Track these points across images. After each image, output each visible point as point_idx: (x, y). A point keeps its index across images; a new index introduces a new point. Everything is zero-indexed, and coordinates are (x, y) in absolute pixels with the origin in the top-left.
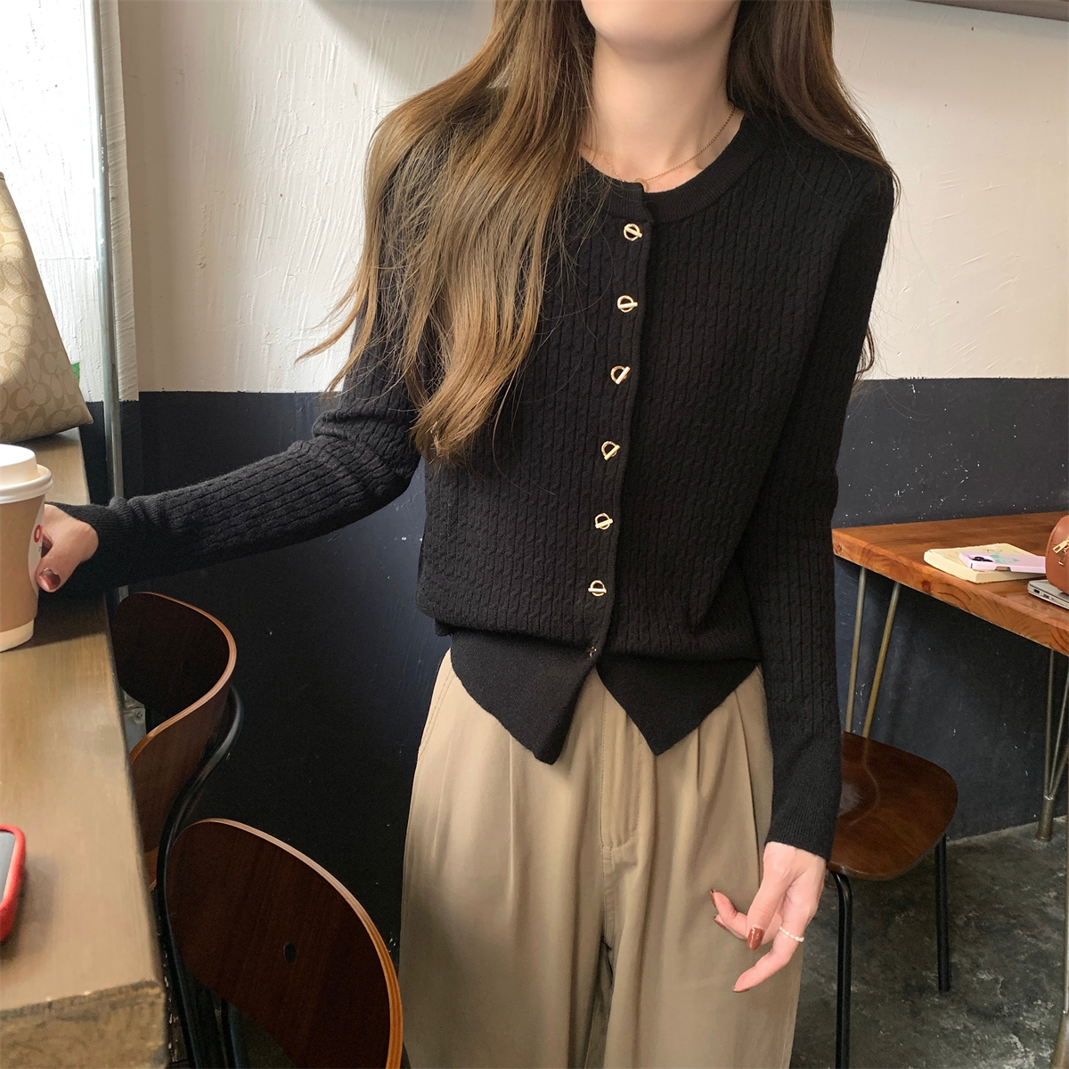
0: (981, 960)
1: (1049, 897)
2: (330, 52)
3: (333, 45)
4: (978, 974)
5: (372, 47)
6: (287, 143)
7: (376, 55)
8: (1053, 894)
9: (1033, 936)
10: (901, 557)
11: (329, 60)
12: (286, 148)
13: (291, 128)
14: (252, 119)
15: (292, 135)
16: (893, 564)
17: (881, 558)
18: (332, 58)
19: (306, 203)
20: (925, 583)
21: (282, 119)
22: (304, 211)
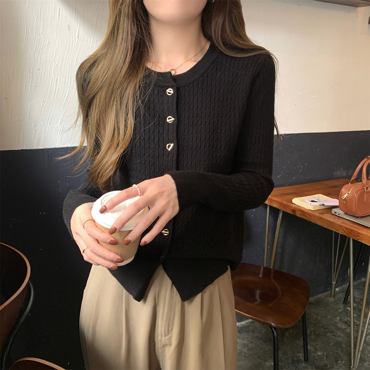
0: (318, 347)
1: (337, 319)
2: (57, 10)
3: (58, 8)
4: (317, 353)
5: (74, 10)
6: (40, 47)
7: (76, 13)
8: (338, 318)
9: (334, 336)
10: (283, 201)
11: (57, 14)
12: (40, 50)
13: (42, 41)
14: (25, 38)
15: (42, 44)
16: (281, 204)
17: (276, 202)
18: (58, 13)
19: (49, 72)
20: (293, 211)
21: (37, 38)
22: (48, 76)
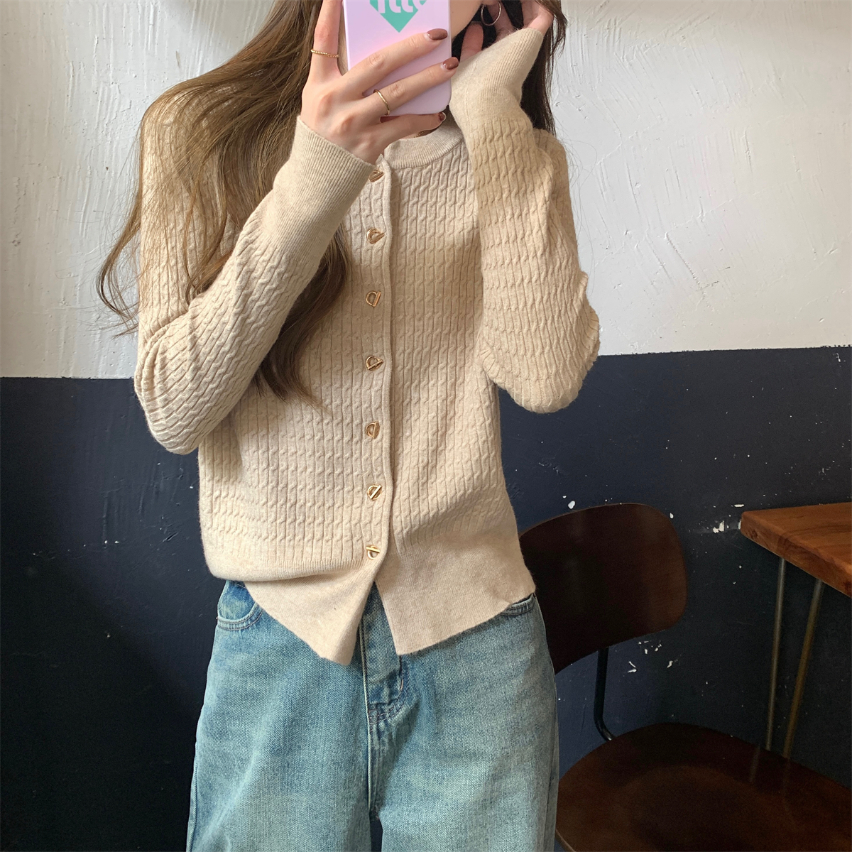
5: (195, 7)
6: (111, 116)
7: (200, 18)
12: (109, 122)
13: (113, 102)
15: (115, 109)
18: (151, 22)
20: (849, 584)
21: (103, 92)
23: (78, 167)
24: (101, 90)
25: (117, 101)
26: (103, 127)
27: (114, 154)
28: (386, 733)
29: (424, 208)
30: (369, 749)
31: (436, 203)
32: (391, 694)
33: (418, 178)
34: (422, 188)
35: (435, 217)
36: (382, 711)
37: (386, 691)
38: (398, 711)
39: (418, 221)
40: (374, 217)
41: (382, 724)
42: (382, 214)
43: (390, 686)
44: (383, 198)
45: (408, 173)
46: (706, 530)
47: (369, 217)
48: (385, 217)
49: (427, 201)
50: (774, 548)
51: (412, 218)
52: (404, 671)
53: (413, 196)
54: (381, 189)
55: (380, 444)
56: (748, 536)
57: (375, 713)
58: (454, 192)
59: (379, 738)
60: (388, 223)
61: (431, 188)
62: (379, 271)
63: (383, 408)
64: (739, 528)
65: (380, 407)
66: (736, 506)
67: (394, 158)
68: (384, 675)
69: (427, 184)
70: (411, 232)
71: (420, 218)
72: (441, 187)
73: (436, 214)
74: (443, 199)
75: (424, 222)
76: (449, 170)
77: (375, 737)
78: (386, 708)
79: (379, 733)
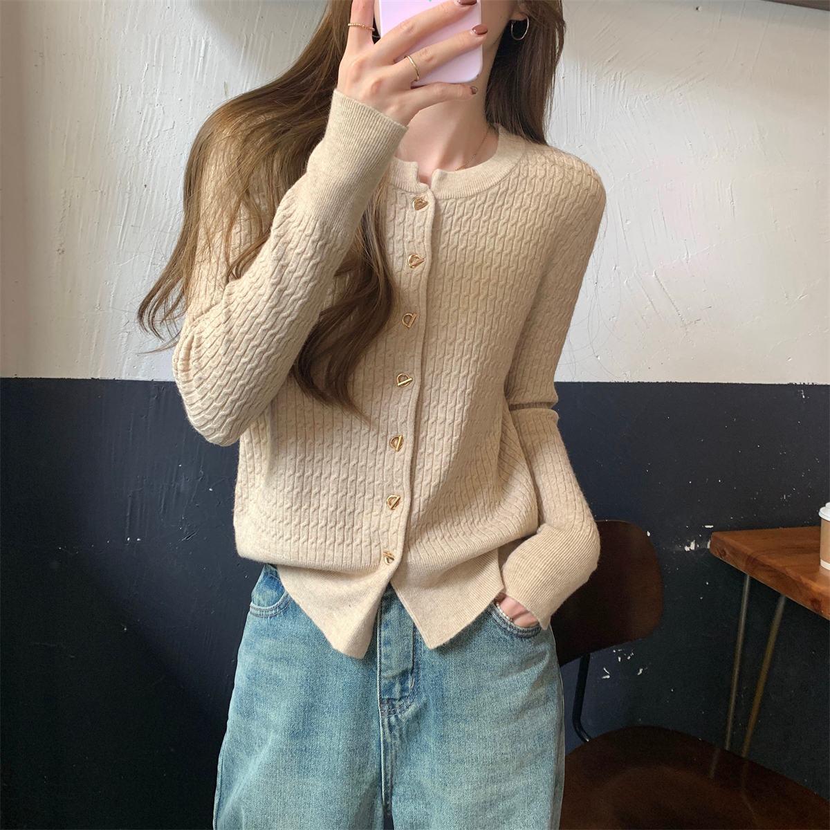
2: (200, 49)
3: (203, 41)
6: (152, 136)
10: (789, 569)
11: (199, 57)
12: (151, 140)
13: (157, 121)
14: (116, 108)
15: (158, 129)
16: (780, 576)
17: (767, 568)
18: (202, 56)
19: (170, 195)
20: (815, 601)
23: (119, 182)
24: (145, 111)
25: (160, 122)
26: (144, 146)
27: (153, 172)
28: (397, 727)
29: (465, 237)
30: (382, 740)
31: (477, 233)
32: (403, 690)
33: (461, 209)
34: (465, 218)
35: (475, 247)
36: (393, 706)
37: (397, 688)
38: (408, 708)
39: (459, 250)
40: (416, 243)
41: (393, 719)
42: (423, 241)
43: (402, 684)
44: (426, 226)
45: (452, 203)
46: (678, 548)
47: (411, 243)
48: (425, 244)
49: (469, 231)
50: (741, 567)
51: (453, 246)
52: (415, 670)
53: (456, 226)
54: (424, 217)
55: (402, 457)
56: (717, 555)
57: (386, 708)
58: (496, 224)
59: (391, 730)
60: (428, 249)
61: (473, 219)
62: (416, 295)
63: (408, 423)
64: (708, 547)
65: (405, 421)
66: (707, 527)
67: (439, 189)
68: (396, 672)
69: (470, 214)
70: (450, 259)
71: (461, 247)
72: (484, 218)
73: (476, 244)
74: (485, 230)
75: (464, 251)
76: (493, 203)
77: (387, 730)
78: (397, 704)
79: (391, 727)
